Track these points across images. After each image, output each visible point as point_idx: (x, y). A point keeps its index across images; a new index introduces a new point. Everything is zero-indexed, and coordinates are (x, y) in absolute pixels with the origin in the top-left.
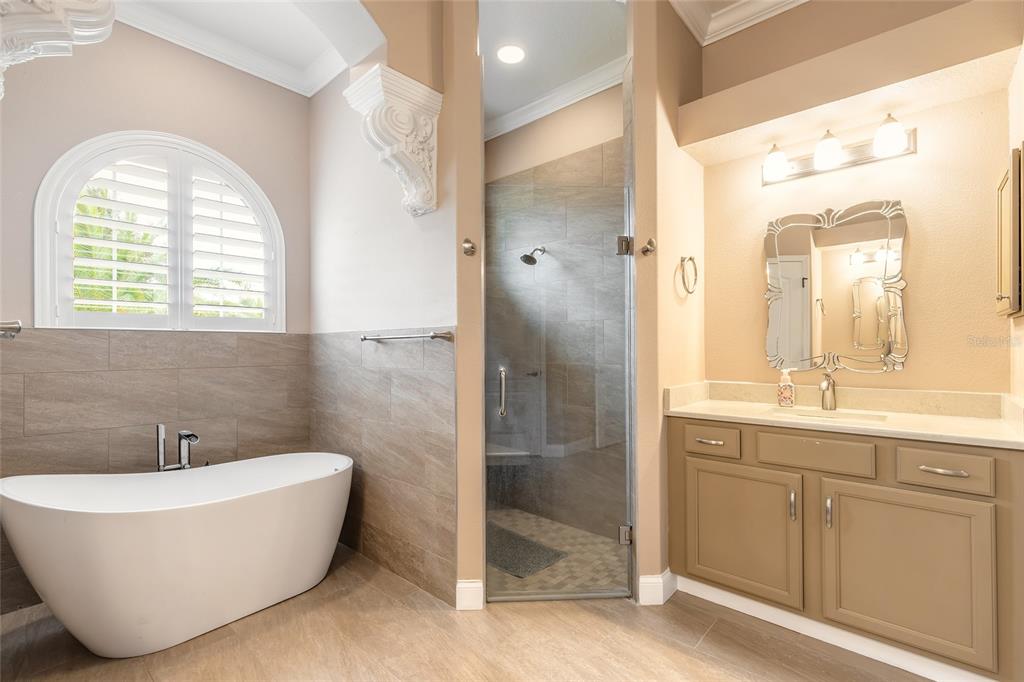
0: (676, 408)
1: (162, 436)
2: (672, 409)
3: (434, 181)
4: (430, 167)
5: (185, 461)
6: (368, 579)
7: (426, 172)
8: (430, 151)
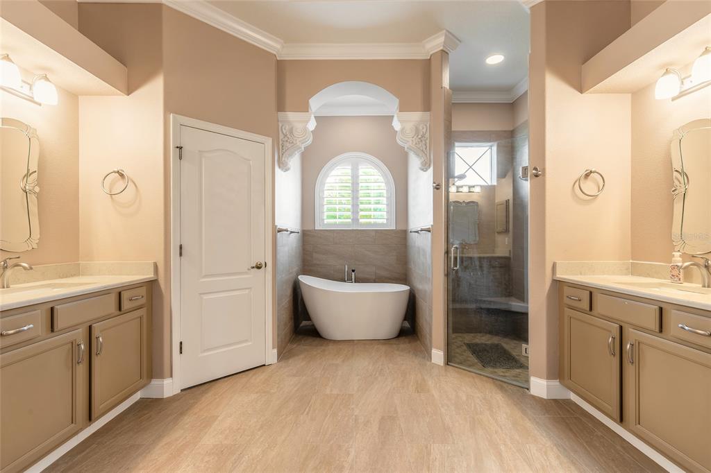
0: (560, 275)
1: (346, 269)
2: (558, 276)
3: (428, 155)
4: (426, 149)
5: (353, 280)
6: (409, 343)
7: (424, 152)
8: (425, 141)
